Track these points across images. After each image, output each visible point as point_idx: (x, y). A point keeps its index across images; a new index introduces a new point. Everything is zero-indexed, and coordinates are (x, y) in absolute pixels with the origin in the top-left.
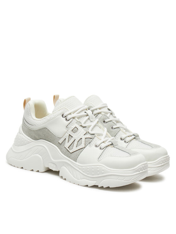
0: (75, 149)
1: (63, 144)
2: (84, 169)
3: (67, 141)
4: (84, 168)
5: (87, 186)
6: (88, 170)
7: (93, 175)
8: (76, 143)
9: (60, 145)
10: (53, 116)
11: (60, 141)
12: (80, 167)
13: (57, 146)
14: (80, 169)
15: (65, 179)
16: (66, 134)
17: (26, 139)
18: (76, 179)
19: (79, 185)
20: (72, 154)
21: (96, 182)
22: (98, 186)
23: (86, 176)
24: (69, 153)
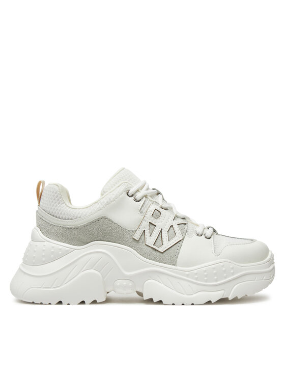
0: (167, 244)
1: (141, 241)
2: (196, 274)
3: (147, 234)
4: (195, 272)
5: (209, 303)
6: (205, 273)
7: (216, 280)
8: (165, 234)
9: (136, 243)
10: (113, 196)
11: (137, 237)
12: (187, 273)
13: (129, 246)
14: (188, 276)
15: (160, 302)
16: (144, 222)
17: (61, 247)
18: (186, 296)
19: (193, 304)
20: (165, 253)
21: (223, 291)
22: (227, 298)
23: (204, 285)
24: (158, 253)
